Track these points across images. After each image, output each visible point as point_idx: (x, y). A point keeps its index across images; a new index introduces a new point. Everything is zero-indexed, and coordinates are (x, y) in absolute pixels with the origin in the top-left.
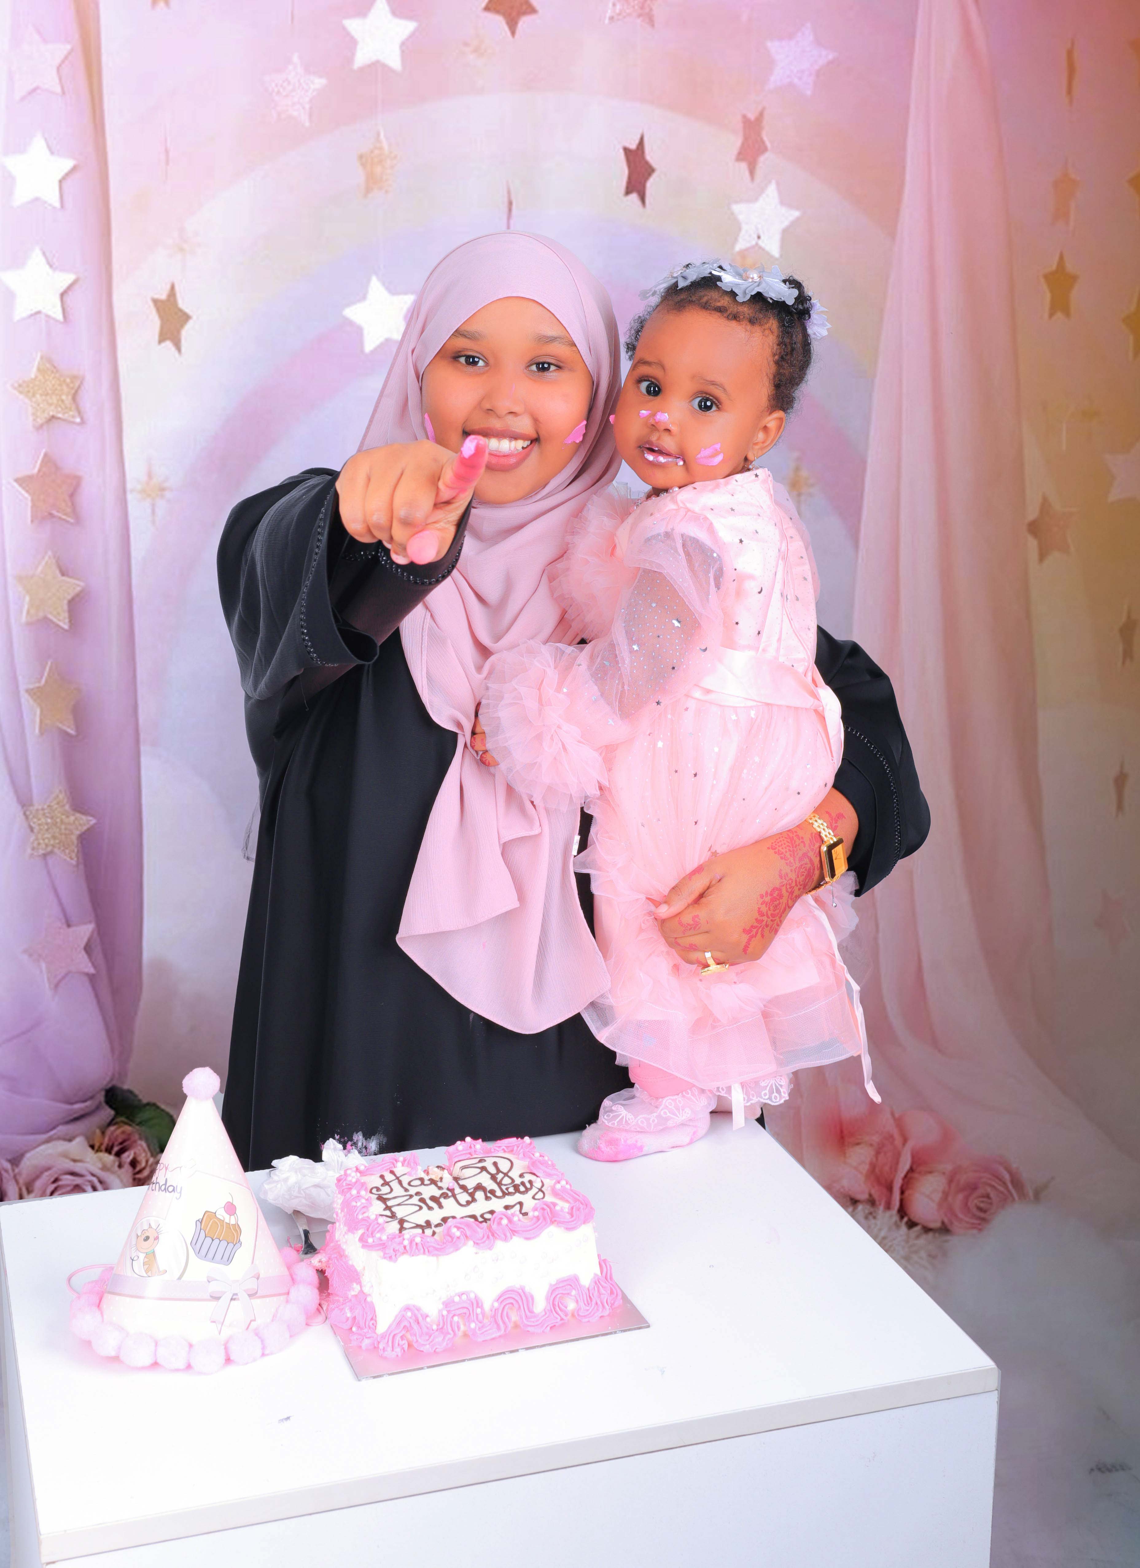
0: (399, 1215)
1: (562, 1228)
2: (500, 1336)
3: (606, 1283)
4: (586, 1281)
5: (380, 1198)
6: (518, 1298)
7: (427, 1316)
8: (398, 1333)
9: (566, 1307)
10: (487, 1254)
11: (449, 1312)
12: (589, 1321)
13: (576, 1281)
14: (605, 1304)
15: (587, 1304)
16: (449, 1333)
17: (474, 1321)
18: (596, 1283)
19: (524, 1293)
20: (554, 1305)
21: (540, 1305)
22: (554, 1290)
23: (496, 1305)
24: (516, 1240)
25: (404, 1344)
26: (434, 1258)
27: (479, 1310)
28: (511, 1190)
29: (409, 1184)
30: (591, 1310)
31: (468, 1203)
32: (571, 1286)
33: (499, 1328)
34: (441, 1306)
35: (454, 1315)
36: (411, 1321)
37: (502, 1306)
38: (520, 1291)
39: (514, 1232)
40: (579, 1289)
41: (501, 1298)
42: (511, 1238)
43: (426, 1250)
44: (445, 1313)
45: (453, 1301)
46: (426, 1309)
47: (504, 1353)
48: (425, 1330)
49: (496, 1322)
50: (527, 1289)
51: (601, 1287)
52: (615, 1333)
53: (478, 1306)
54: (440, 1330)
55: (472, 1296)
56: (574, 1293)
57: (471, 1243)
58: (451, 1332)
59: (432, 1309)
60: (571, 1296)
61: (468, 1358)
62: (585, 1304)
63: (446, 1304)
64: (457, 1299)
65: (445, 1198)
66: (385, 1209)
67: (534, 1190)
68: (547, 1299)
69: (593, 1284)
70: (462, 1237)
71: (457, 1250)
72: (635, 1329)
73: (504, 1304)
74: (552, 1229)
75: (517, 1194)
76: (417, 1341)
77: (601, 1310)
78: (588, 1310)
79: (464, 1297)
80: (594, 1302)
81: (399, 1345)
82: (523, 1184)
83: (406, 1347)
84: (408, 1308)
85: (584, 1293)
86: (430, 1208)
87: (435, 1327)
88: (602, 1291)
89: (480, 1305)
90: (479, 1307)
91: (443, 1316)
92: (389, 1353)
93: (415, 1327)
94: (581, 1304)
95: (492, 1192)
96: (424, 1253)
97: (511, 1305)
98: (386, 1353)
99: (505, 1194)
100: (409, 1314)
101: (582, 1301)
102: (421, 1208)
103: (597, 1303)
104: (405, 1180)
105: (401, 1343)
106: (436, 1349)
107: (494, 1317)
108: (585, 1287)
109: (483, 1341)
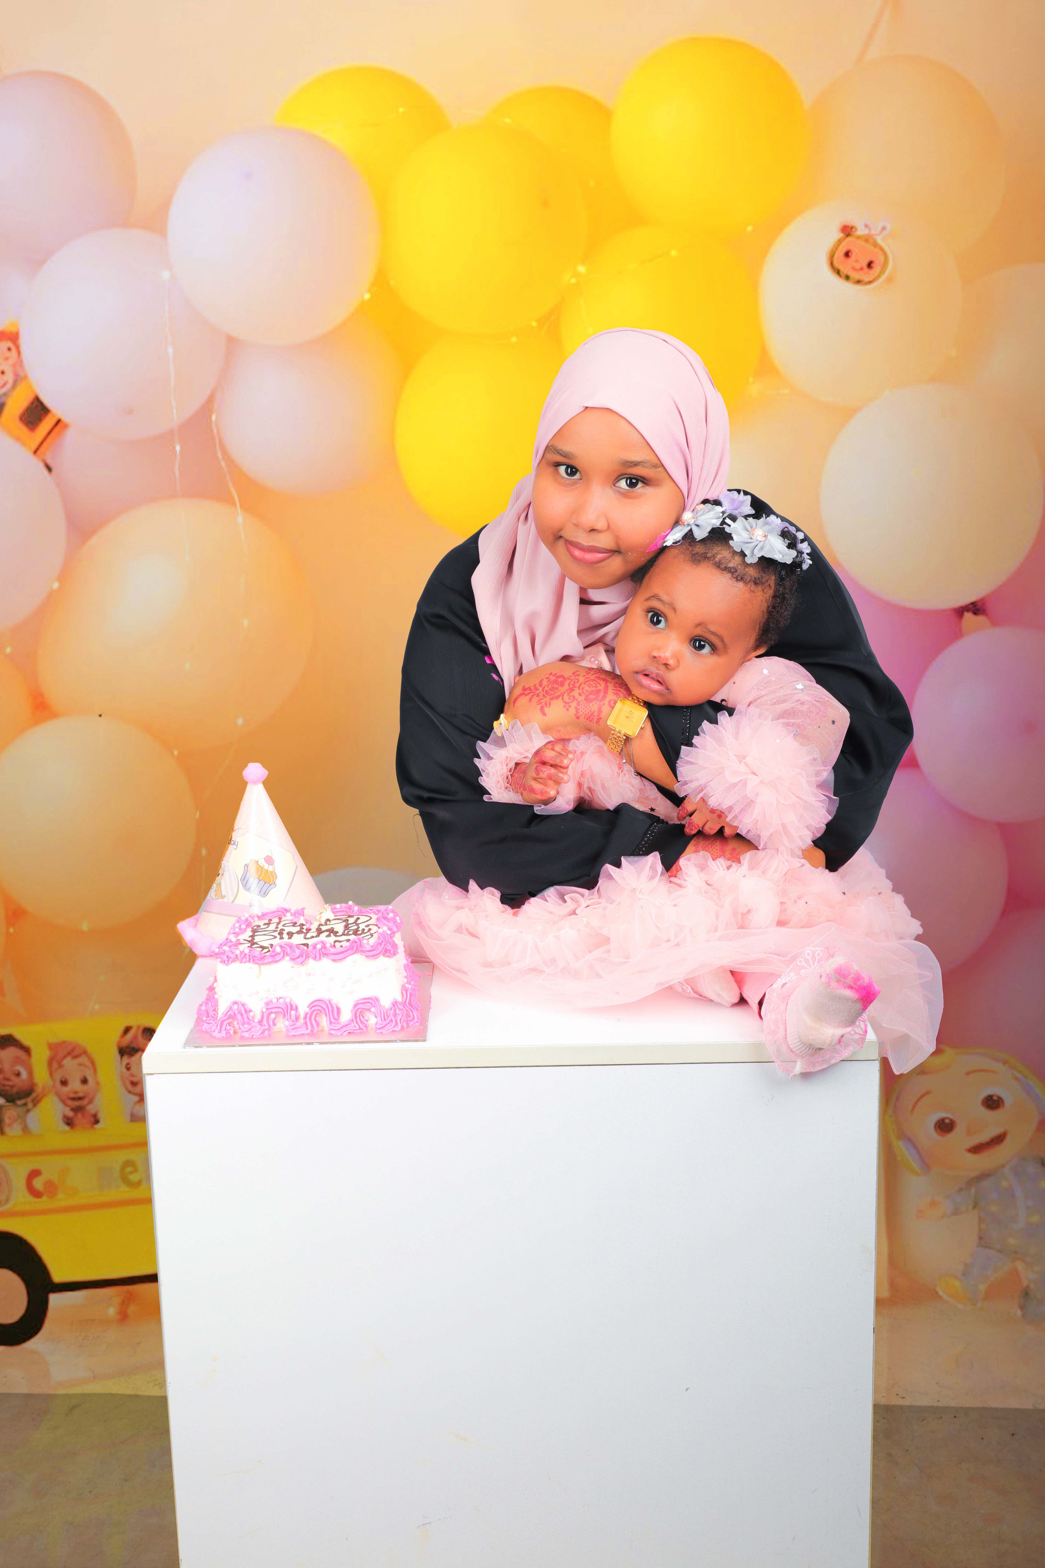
0: (255, 941)
1: (364, 956)
2: (308, 1034)
3: (404, 1007)
4: (386, 1003)
5: (254, 931)
6: (325, 1006)
7: (251, 1011)
8: (225, 1020)
9: (367, 1021)
10: (303, 969)
11: (267, 1009)
12: (382, 1032)
13: (376, 1001)
14: (398, 1021)
15: (383, 1020)
16: (265, 1026)
17: (288, 1020)
18: (394, 1006)
19: (330, 1004)
20: (356, 1017)
21: (346, 1016)
22: (355, 1006)
23: (307, 1010)
24: (325, 961)
25: (230, 1029)
26: (256, 966)
27: (293, 1012)
28: (351, 933)
29: (283, 926)
30: (384, 1025)
31: (313, 937)
32: (372, 1004)
33: (307, 1029)
34: (263, 1005)
35: (272, 1013)
36: (236, 1012)
37: (311, 1010)
38: (327, 1002)
39: (326, 955)
40: (378, 1007)
41: (312, 1005)
42: (320, 958)
43: (252, 960)
44: (264, 1010)
45: (271, 1002)
46: (250, 1006)
47: (301, 1044)
48: (246, 1020)
49: (306, 1023)
50: (334, 1002)
51: (397, 1009)
52: (396, 1041)
53: (292, 1009)
54: (260, 1022)
55: (288, 1000)
56: (373, 1009)
57: (287, 958)
58: (267, 1025)
59: (257, 1008)
60: (371, 1012)
61: (272, 1043)
62: (382, 1020)
63: (267, 1004)
64: (275, 1001)
65: (298, 934)
66: (250, 937)
67: (369, 933)
68: (352, 1012)
69: (392, 1006)
70: (282, 953)
71: (276, 962)
72: (413, 1041)
73: (313, 1009)
74: (357, 957)
75: (353, 935)
76: (240, 1029)
77: (393, 1025)
78: (382, 1024)
79: (281, 1000)
80: (390, 1018)
81: (226, 1029)
82: (363, 930)
83: (232, 1032)
84: (235, 1003)
85: (382, 1011)
86: (281, 938)
87: (256, 1021)
88: (397, 1011)
89: (294, 1008)
90: (294, 1010)
91: (263, 1012)
92: (216, 1034)
93: (239, 1017)
94: (379, 1018)
95: (336, 933)
96: (249, 961)
97: (319, 1012)
98: (214, 1033)
99: (343, 934)
100: (236, 1007)
101: (380, 1017)
102: (275, 937)
103: (392, 1020)
104: (282, 923)
105: (228, 1028)
106: (253, 1035)
107: (305, 1018)
108: (384, 1007)
109: (293, 1035)
